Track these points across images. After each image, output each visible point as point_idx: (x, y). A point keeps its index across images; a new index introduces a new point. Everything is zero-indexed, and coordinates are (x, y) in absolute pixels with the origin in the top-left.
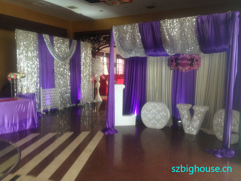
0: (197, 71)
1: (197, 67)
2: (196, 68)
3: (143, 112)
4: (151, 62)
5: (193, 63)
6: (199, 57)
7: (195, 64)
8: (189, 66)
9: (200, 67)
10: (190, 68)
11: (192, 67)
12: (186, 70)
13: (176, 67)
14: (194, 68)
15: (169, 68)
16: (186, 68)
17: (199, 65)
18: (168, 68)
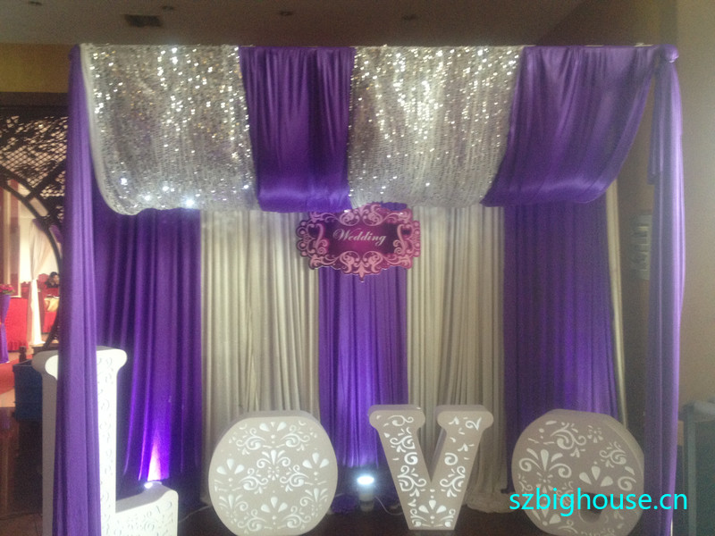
0: (410, 271)
1: (407, 256)
2: (406, 260)
3: (220, 470)
4: (218, 235)
5: (395, 243)
6: (411, 221)
7: (400, 245)
8: (379, 254)
9: (419, 256)
10: (384, 261)
11: (392, 257)
12: (368, 269)
13: (330, 258)
14: (397, 260)
15: (302, 259)
16: (370, 259)
17: (414, 249)
18: (295, 260)
